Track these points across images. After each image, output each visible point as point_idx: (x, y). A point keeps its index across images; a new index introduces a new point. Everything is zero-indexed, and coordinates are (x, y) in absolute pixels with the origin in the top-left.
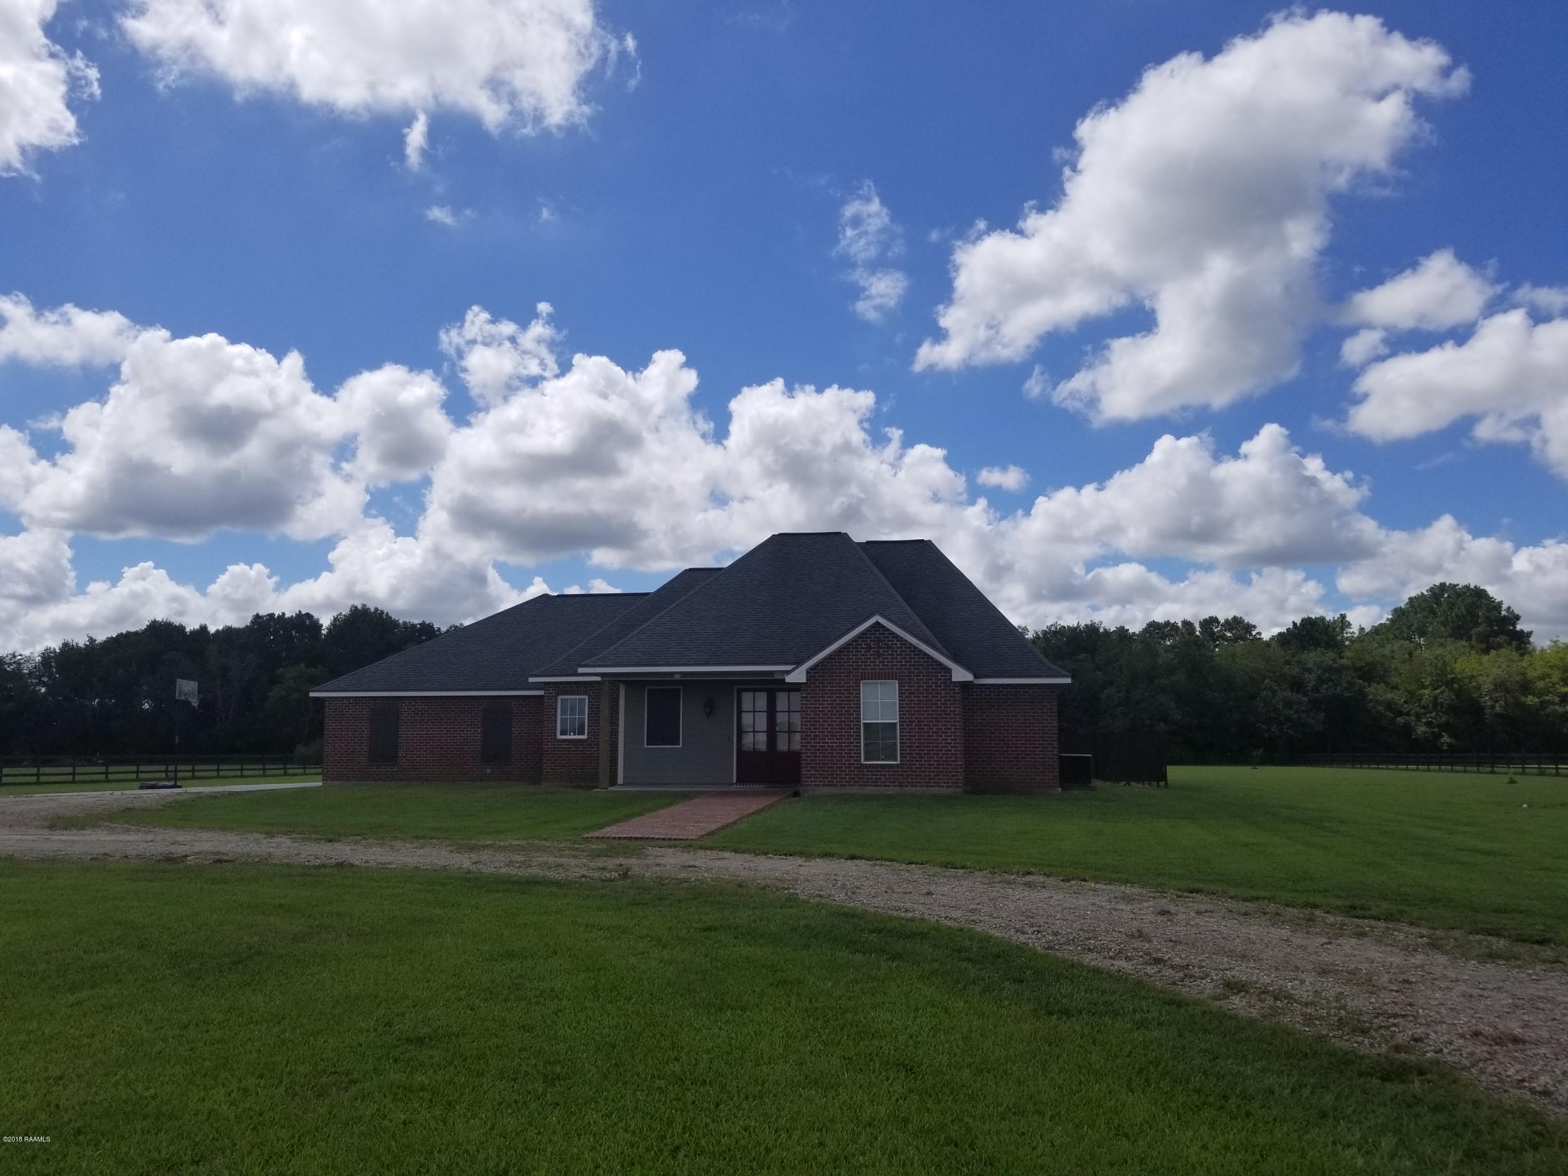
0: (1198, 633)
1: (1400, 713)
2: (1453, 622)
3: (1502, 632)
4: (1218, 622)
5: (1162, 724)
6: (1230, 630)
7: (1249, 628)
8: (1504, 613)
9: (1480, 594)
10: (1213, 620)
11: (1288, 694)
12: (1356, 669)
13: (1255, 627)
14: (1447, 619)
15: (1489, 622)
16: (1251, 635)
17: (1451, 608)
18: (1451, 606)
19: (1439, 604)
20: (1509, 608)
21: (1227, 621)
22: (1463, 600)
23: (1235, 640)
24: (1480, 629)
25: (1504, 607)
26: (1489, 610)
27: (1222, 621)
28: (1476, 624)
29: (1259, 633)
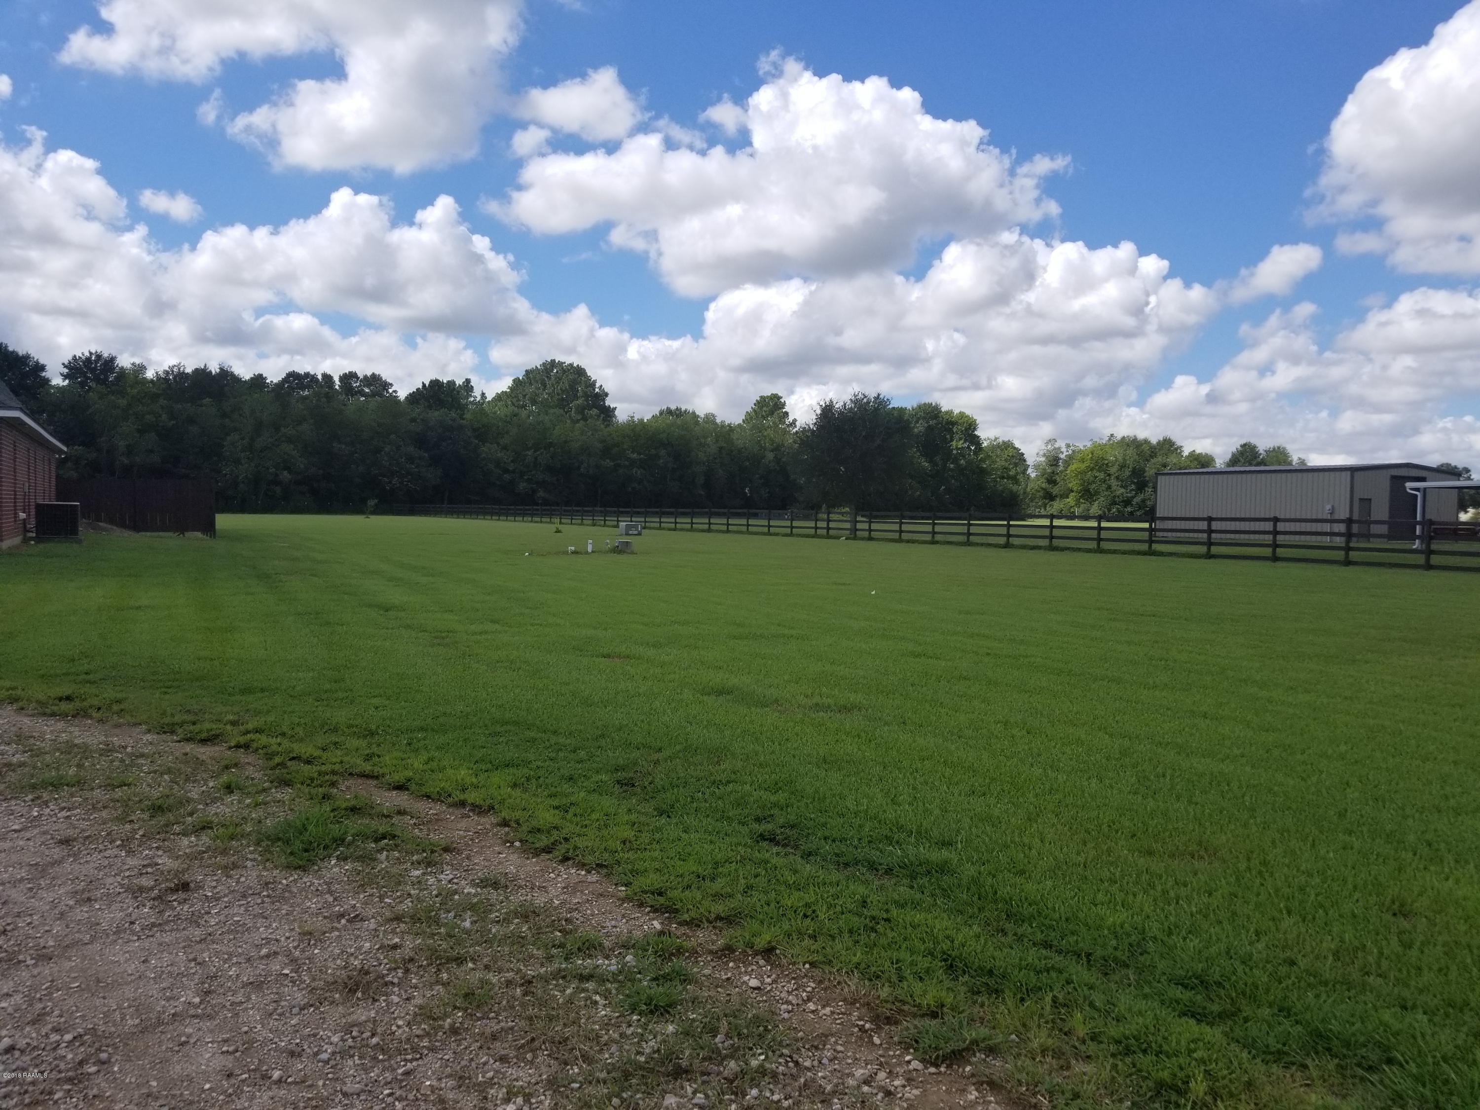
0: (337, 387)
1: (506, 471)
2: (558, 394)
3: (595, 406)
4: (358, 378)
5: (285, 473)
6: (368, 386)
7: (386, 385)
8: (597, 390)
9: (580, 372)
10: (352, 375)
11: (411, 449)
12: (474, 430)
13: (391, 385)
14: (554, 391)
15: (586, 396)
16: (388, 392)
17: (558, 383)
18: (559, 379)
19: (549, 378)
20: (601, 386)
21: (366, 377)
22: (567, 376)
23: (374, 394)
24: (580, 401)
25: (598, 385)
26: (587, 387)
27: (361, 377)
28: (576, 398)
29: (395, 391)
